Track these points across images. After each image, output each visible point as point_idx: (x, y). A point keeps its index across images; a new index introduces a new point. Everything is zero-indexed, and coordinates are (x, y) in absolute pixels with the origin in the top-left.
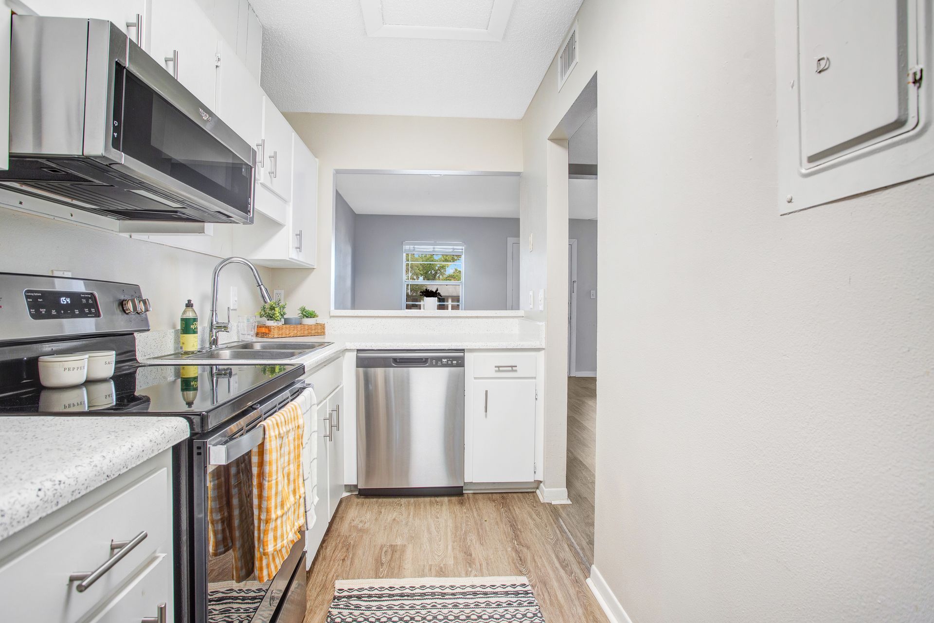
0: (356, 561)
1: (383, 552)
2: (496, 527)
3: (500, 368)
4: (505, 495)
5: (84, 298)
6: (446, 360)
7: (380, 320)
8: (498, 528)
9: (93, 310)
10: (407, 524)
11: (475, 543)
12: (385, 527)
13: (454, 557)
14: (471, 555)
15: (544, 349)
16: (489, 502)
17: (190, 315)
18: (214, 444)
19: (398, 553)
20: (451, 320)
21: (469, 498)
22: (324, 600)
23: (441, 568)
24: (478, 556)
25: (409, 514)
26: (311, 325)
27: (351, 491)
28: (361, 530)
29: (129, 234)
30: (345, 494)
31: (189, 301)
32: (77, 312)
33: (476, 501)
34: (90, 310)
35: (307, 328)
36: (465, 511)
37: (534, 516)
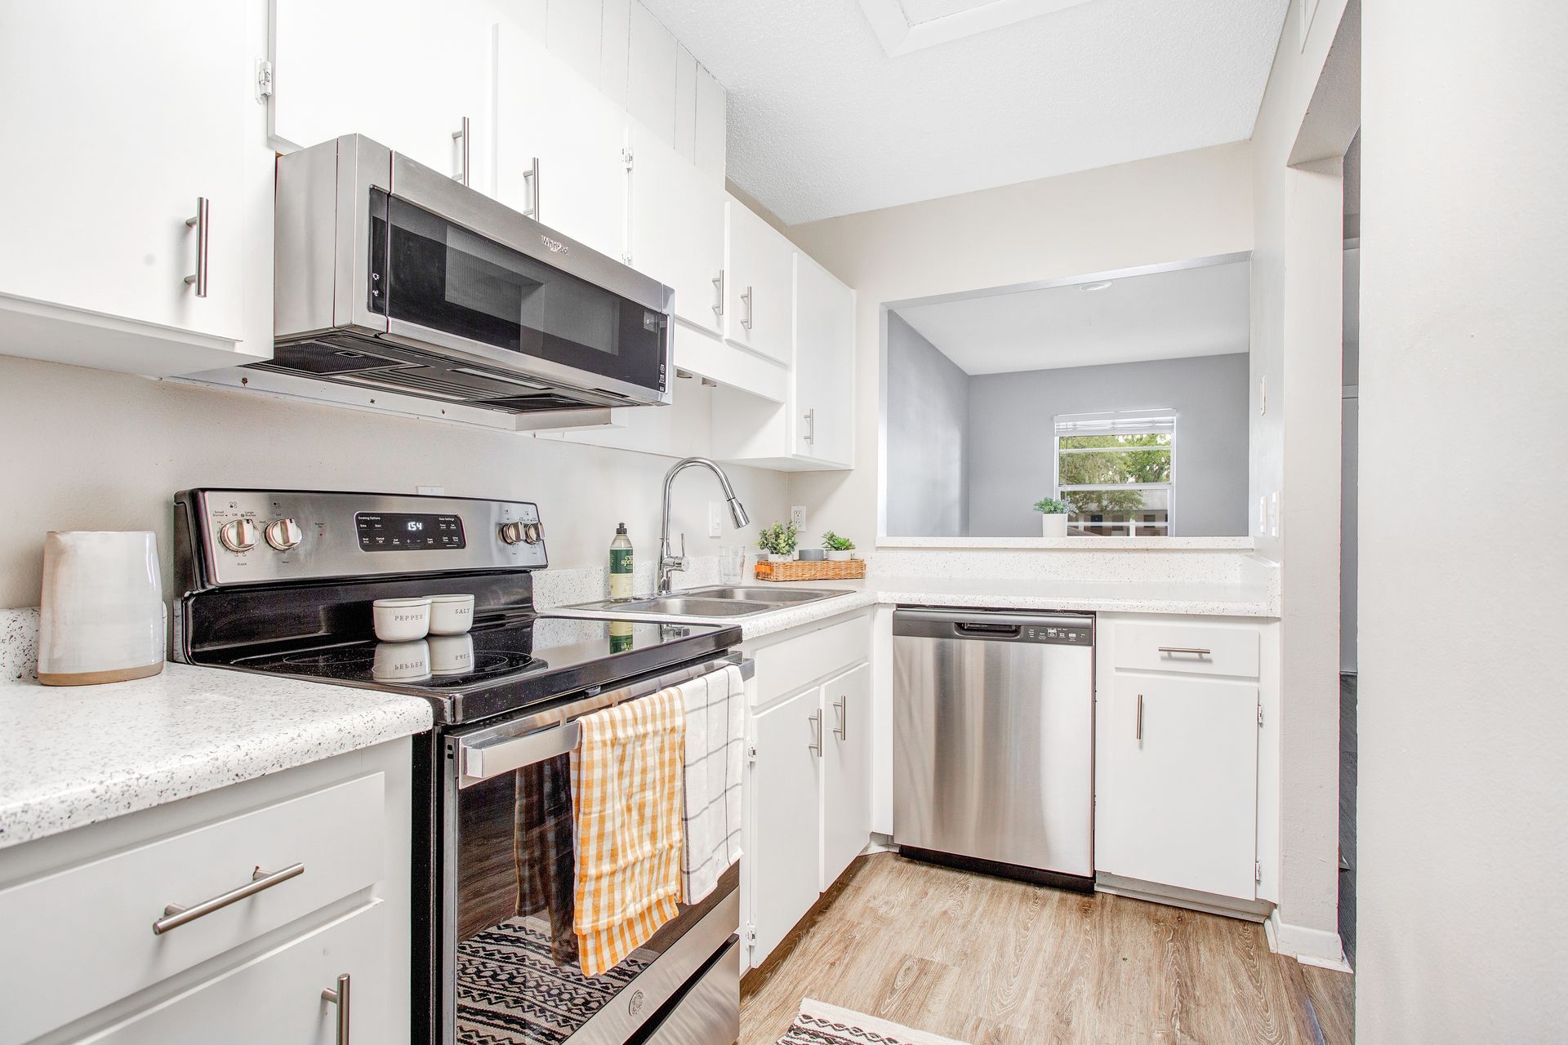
0: (852, 973)
1: (904, 968)
2: (1144, 978)
3: (1172, 653)
4: (1186, 915)
5: (444, 522)
6: (1055, 631)
7: (958, 554)
8: (1148, 982)
9: (455, 539)
10: (964, 927)
11: (1085, 1000)
12: (924, 922)
13: (1032, 1017)
14: (1068, 1023)
15: (1279, 619)
16: (1144, 921)
17: (621, 545)
18: (476, 745)
19: (930, 977)
20: (1091, 555)
21: (1103, 904)
22: (775, 1026)
23: (998, 1031)
24: (1083, 1032)
25: (975, 909)
26: (840, 562)
27: (887, 845)
28: (878, 918)
29: (532, 432)
30: (875, 849)
31: (621, 525)
32: (430, 541)
33: (1117, 912)
34: (451, 540)
35: (832, 566)
36: (1088, 927)
37: (1244, 978)
